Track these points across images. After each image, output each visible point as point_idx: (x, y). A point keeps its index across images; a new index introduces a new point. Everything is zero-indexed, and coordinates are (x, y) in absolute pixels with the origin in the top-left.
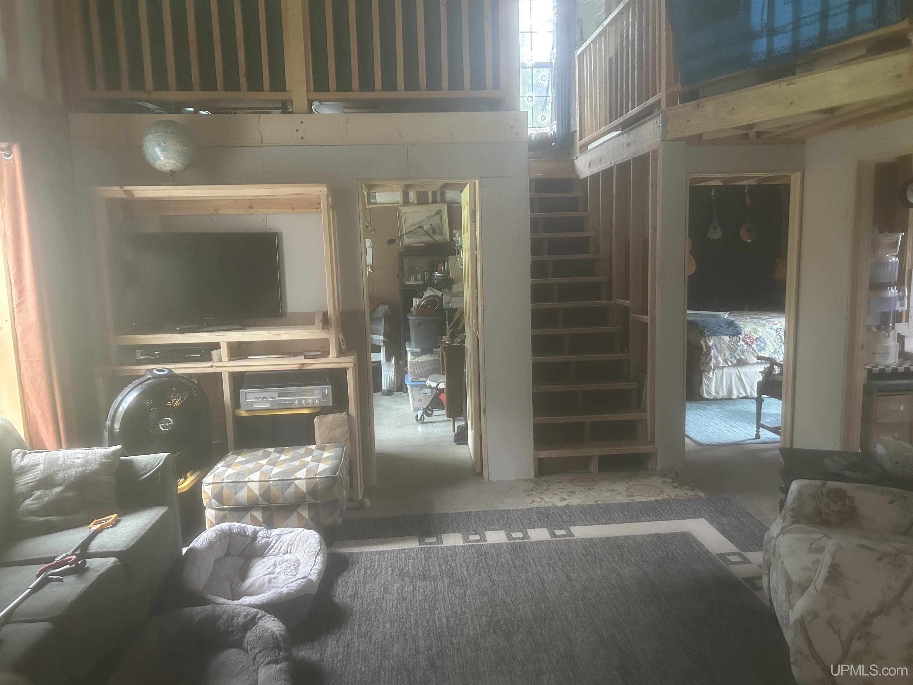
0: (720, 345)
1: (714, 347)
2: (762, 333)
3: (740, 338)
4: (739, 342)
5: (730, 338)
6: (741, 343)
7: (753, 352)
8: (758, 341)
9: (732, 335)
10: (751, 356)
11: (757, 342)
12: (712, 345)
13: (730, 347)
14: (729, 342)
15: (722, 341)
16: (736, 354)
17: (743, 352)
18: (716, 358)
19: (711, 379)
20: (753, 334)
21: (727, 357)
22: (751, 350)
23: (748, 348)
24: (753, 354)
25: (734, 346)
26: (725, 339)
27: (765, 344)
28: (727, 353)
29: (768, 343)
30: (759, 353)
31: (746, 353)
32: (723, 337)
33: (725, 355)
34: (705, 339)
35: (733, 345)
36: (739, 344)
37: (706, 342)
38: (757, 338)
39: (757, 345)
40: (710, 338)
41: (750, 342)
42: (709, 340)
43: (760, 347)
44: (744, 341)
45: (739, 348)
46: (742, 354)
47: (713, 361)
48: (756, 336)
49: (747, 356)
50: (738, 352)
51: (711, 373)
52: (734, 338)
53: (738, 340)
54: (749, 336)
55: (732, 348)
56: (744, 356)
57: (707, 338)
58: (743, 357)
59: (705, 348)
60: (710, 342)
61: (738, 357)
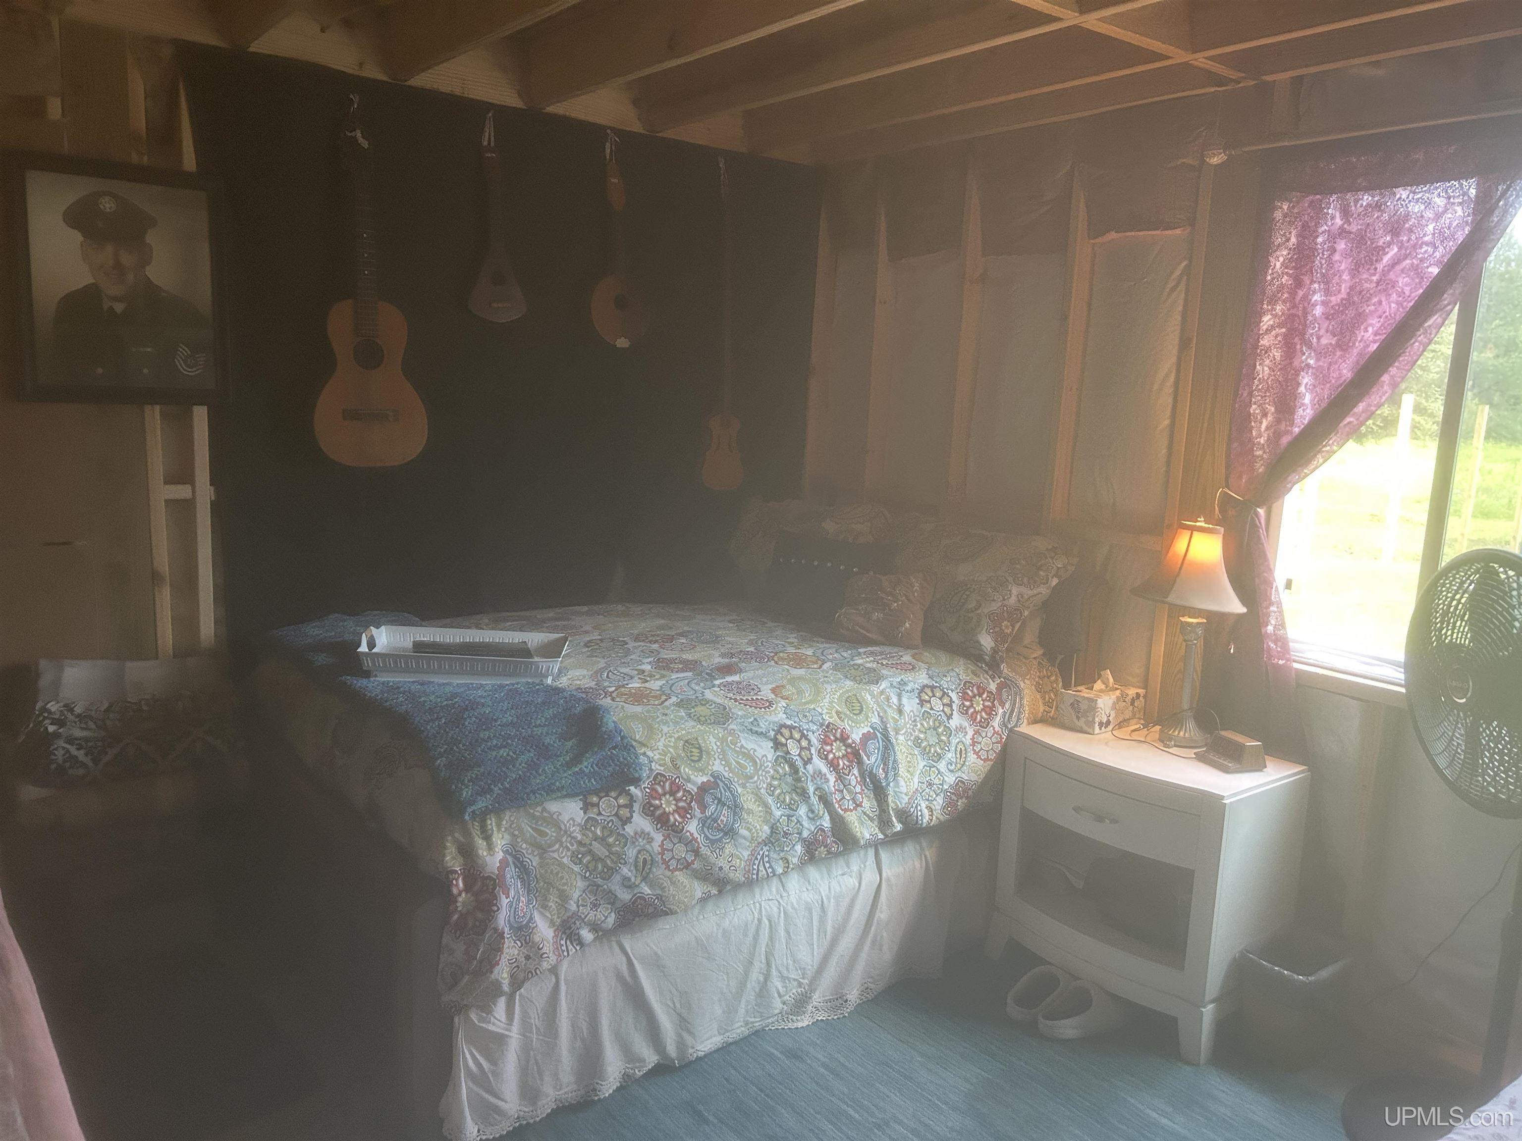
0: (543, 850)
1: (511, 872)
2: (724, 758)
3: (632, 799)
4: (628, 820)
5: (585, 809)
6: (640, 822)
7: (690, 858)
8: (708, 799)
9: (596, 793)
10: (681, 876)
11: (703, 807)
12: (504, 863)
13: (590, 852)
14: (584, 828)
15: (551, 832)
16: (615, 885)
17: (644, 867)
18: (523, 931)
19: (501, 1039)
20: (686, 770)
21: (574, 907)
22: (680, 851)
23: (668, 845)
24: (687, 866)
25: (609, 846)
26: (565, 817)
27: (736, 808)
28: (577, 889)
29: (748, 802)
30: (712, 859)
31: (659, 872)
32: (553, 807)
33: (564, 897)
34: (467, 833)
35: (602, 840)
36: (629, 830)
37: (467, 852)
38: (704, 789)
39: (703, 822)
40: (491, 822)
41: (678, 810)
42: (488, 838)
43: (719, 830)
44: (649, 810)
45: (631, 853)
46: (644, 879)
47: (511, 949)
48: (702, 779)
49: (666, 883)
50: (625, 871)
51: (500, 1008)
52: (607, 805)
53: (625, 812)
54: (673, 783)
55: (596, 859)
56: (651, 886)
57: (475, 831)
58: (647, 890)
59: (468, 888)
60: (490, 847)
61: (625, 896)
